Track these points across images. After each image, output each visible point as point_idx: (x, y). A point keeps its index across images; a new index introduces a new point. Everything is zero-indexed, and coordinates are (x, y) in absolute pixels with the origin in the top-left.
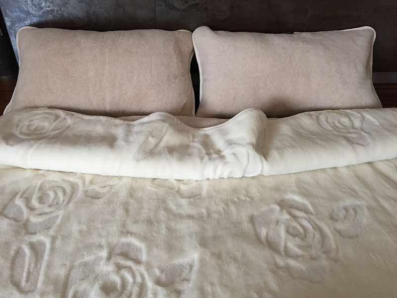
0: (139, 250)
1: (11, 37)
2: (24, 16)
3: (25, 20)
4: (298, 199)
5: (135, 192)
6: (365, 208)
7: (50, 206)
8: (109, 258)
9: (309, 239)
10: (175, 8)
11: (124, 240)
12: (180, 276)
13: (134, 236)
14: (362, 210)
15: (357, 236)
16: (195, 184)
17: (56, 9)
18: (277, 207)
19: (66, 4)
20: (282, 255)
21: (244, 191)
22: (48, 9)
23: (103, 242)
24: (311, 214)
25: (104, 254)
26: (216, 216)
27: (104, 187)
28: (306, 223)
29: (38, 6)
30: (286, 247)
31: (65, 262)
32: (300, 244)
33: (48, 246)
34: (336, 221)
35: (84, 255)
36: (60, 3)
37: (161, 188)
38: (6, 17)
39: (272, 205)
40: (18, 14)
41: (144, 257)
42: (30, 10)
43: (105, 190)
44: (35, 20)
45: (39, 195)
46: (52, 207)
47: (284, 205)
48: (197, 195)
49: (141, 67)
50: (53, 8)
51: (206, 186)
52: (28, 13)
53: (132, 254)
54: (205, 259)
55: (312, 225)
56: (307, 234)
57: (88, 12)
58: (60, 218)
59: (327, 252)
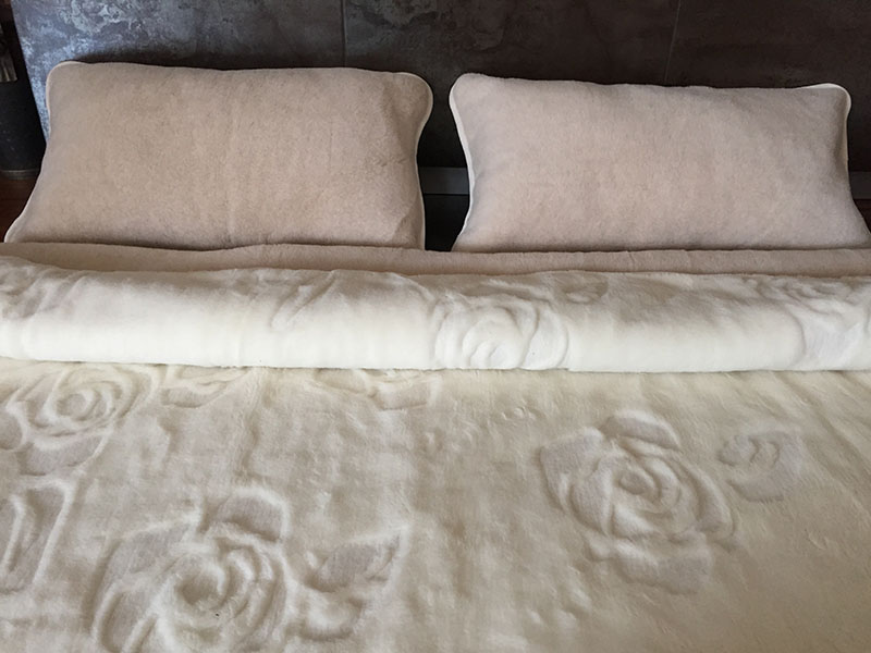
0: (274, 514)
1: (32, 80)
2: (62, 35)
3: (64, 43)
4: (645, 417)
5: (274, 394)
6: (800, 441)
7: (83, 419)
8: (204, 528)
9: (669, 498)
10: (384, 22)
11: (243, 491)
12: (366, 569)
13: (264, 483)
14: (791, 444)
15: (780, 498)
16: (411, 383)
17: (130, 21)
18: (597, 434)
19: (152, 10)
20: (604, 534)
21: (523, 401)
22: (113, 20)
23: (195, 493)
24: (675, 448)
25: (194, 518)
26: (456, 448)
27: (209, 384)
28: (661, 469)
29: (94, 15)
30: (613, 515)
31: (103, 533)
32: (646, 509)
33: (68, 499)
34: (732, 464)
35: (147, 520)
36: (140, 8)
37: (337, 391)
38: (24, 36)
39: (585, 428)
40: (50, 30)
41: (285, 529)
42: (77, 22)
43: (210, 390)
44: (86, 46)
45: (61, 396)
46: (85, 422)
47: (612, 429)
48: (417, 404)
49: (308, 139)
50: (124, 19)
51: (436, 385)
52: (71, 30)
53: (258, 522)
54: (426, 535)
55: (675, 472)
56: (664, 491)
57: (198, 30)
58: (102, 445)
59: (710, 529)
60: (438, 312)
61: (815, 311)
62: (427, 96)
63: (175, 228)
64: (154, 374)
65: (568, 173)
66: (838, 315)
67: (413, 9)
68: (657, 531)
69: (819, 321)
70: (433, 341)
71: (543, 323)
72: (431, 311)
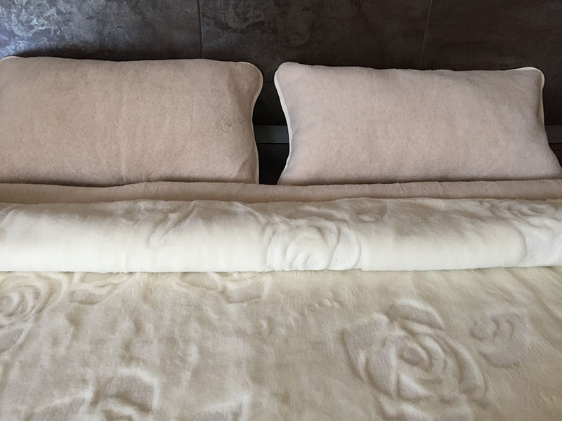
0: (148, 389)
2: (5, 38)
3: (7, 44)
4: (417, 304)
5: (151, 293)
6: (526, 319)
7: (10, 315)
8: (94, 403)
9: (438, 367)
10: (229, 28)
11: (125, 371)
13: (141, 364)
14: (521, 322)
15: (517, 364)
16: (250, 282)
17: (53, 28)
18: (384, 318)
19: (68, 21)
20: (392, 398)
21: (331, 294)
22: (41, 28)
23: (90, 374)
24: (440, 328)
25: (88, 394)
26: (283, 331)
27: (103, 286)
28: (431, 344)
29: (27, 24)
30: (398, 383)
31: (20, 408)
32: (423, 377)
34: (481, 339)
35: (53, 396)
36: (59, 19)
37: (196, 289)
39: (375, 314)
41: (155, 402)
42: (15, 29)
43: (104, 291)
44: (22, 46)
46: (12, 317)
47: (395, 315)
48: (254, 298)
49: (176, 108)
50: (48, 27)
51: (267, 282)
52: (12, 35)
53: (136, 396)
54: (261, 404)
55: (441, 346)
56: (434, 361)
57: (100, 33)
58: (23, 335)
59: (469, 391)
60: (269, 231)
61: (533, 226)
62: (259, 78)
63: (83, 171)
64: (64, 280)
65: (357, 129)
66: (548, 228)
67: (248, 19)
68: (431, 394)
69: (536, 233)
70: (265, 252)
71: (342, 237)
72: (263, 230)
